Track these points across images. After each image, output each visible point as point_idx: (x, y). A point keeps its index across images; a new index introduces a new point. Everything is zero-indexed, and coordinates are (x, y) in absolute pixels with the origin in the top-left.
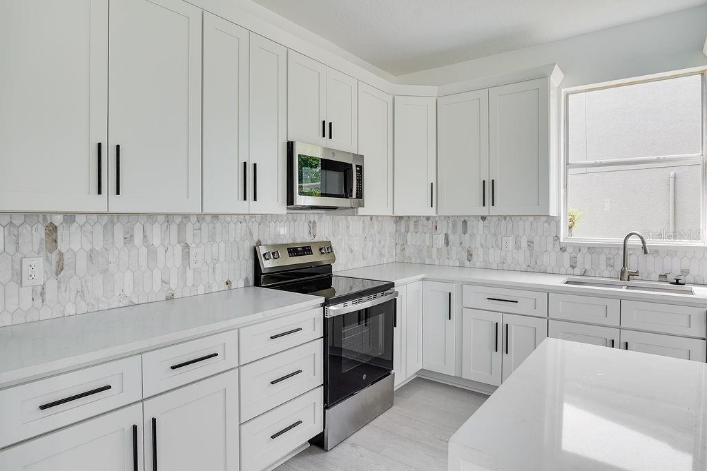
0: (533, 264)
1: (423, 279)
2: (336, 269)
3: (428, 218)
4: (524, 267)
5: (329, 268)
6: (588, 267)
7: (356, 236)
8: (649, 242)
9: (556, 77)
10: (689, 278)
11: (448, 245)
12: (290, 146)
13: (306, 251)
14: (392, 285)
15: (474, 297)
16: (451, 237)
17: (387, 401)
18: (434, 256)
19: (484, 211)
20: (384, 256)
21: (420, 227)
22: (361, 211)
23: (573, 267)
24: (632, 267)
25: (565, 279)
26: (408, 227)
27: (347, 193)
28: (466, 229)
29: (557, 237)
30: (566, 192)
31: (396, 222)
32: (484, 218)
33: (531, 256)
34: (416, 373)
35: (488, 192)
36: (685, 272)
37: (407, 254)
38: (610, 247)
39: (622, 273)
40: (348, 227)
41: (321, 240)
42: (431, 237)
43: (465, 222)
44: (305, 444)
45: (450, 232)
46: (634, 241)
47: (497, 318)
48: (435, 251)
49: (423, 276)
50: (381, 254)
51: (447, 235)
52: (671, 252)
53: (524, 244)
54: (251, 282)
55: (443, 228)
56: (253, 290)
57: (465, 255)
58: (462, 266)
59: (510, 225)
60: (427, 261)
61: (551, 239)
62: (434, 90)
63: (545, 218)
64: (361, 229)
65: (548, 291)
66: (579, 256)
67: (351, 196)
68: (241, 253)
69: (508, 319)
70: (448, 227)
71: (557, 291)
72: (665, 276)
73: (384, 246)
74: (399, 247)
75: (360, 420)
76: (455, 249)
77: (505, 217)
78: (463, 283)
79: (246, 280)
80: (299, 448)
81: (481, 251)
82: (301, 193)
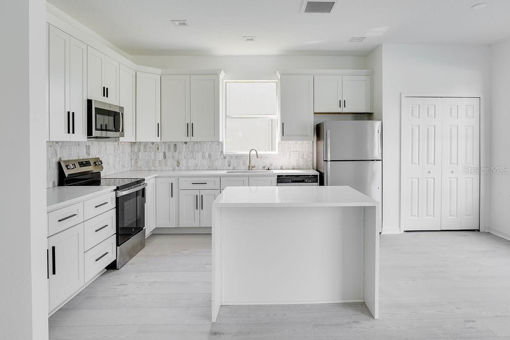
0: (211, 165)
1: (156, 177)
2: (102, 175)
3: (153, 143)
4: (207, 168)
5: (99, 174)
6: (235, 166)
7: (111, 154)
8: (258, 152)
9: (222, 75)
10: (272, 167)
11: (165, 158)
12: (89, 102)
13: (88, 163)
14: (144, 180)
15: (185, 184)
16: (167, 154)
17: (142, 245)
18: (157, 165)
19: (187, 139)
20: (125, 167)
21: (148, 149)
22: (121, 139)
23: (229, 166)
24: (252, 164)
25: (226, 171)
26: (140, 148)
27: (116, 129)
28: (176, 149)
29: (222, 152)
30: (226, 130)
31: (131, 146)
32: (186, 143)
33: (210, 161)
34: (151, 232)
35: (190, 129)
36: (271, 165)
37: (139, 165)
38: (244, 156)
39: (249, 167)
40: (106, 149)
41: (92, 157)
42: (155, 154)
43: (175, 145)
44: (104, 270)
45: (166, 151)
46: (253, 152)
47: (197, 192)
48: (157, 162)
49: (156, 175)
50: (123, 166)
51: (165, 153)
52: (266, 157)
53: (207, 156)
54: (56, 184)
55: (162, 149)
56: (57, 189)
57: (176, 163)
58: (174, 170)
59: (200, 146)
60: (153, 168)
61: (219, 153)
62: (159, 71)
63: (216, 143)
64: (113, 150)
65: (220, 177)
66: (232, 160)
67: (119, 131)
68: (51, 166)
69: (202, 192)
70: (165, 148)
71: (224, 176)
72: (265, 167)
73: (125, 161)
74: (133, 162)
75: (132, 254)
76: (170, 161)
77: (197, 143)
78: (178, 178)
79: (54, 183)
80: (100, 272)
81: (184, 161)
82: (96, 129)
